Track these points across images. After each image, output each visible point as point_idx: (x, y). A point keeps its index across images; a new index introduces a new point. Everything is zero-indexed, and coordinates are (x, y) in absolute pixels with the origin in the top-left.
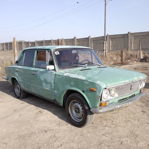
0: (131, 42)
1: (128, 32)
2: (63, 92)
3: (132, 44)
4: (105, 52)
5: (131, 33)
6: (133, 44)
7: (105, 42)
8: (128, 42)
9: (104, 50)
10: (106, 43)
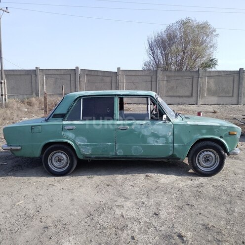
0: (42, 84)
1: (36, 68)
2: (189, 143)
3: (43, 85)
4: (5, 99)
5: (40, 68)
6: (45, 86)
7: (3, 81)
8: (36, 82)
9: (2, 95)
10: (5, 83)
